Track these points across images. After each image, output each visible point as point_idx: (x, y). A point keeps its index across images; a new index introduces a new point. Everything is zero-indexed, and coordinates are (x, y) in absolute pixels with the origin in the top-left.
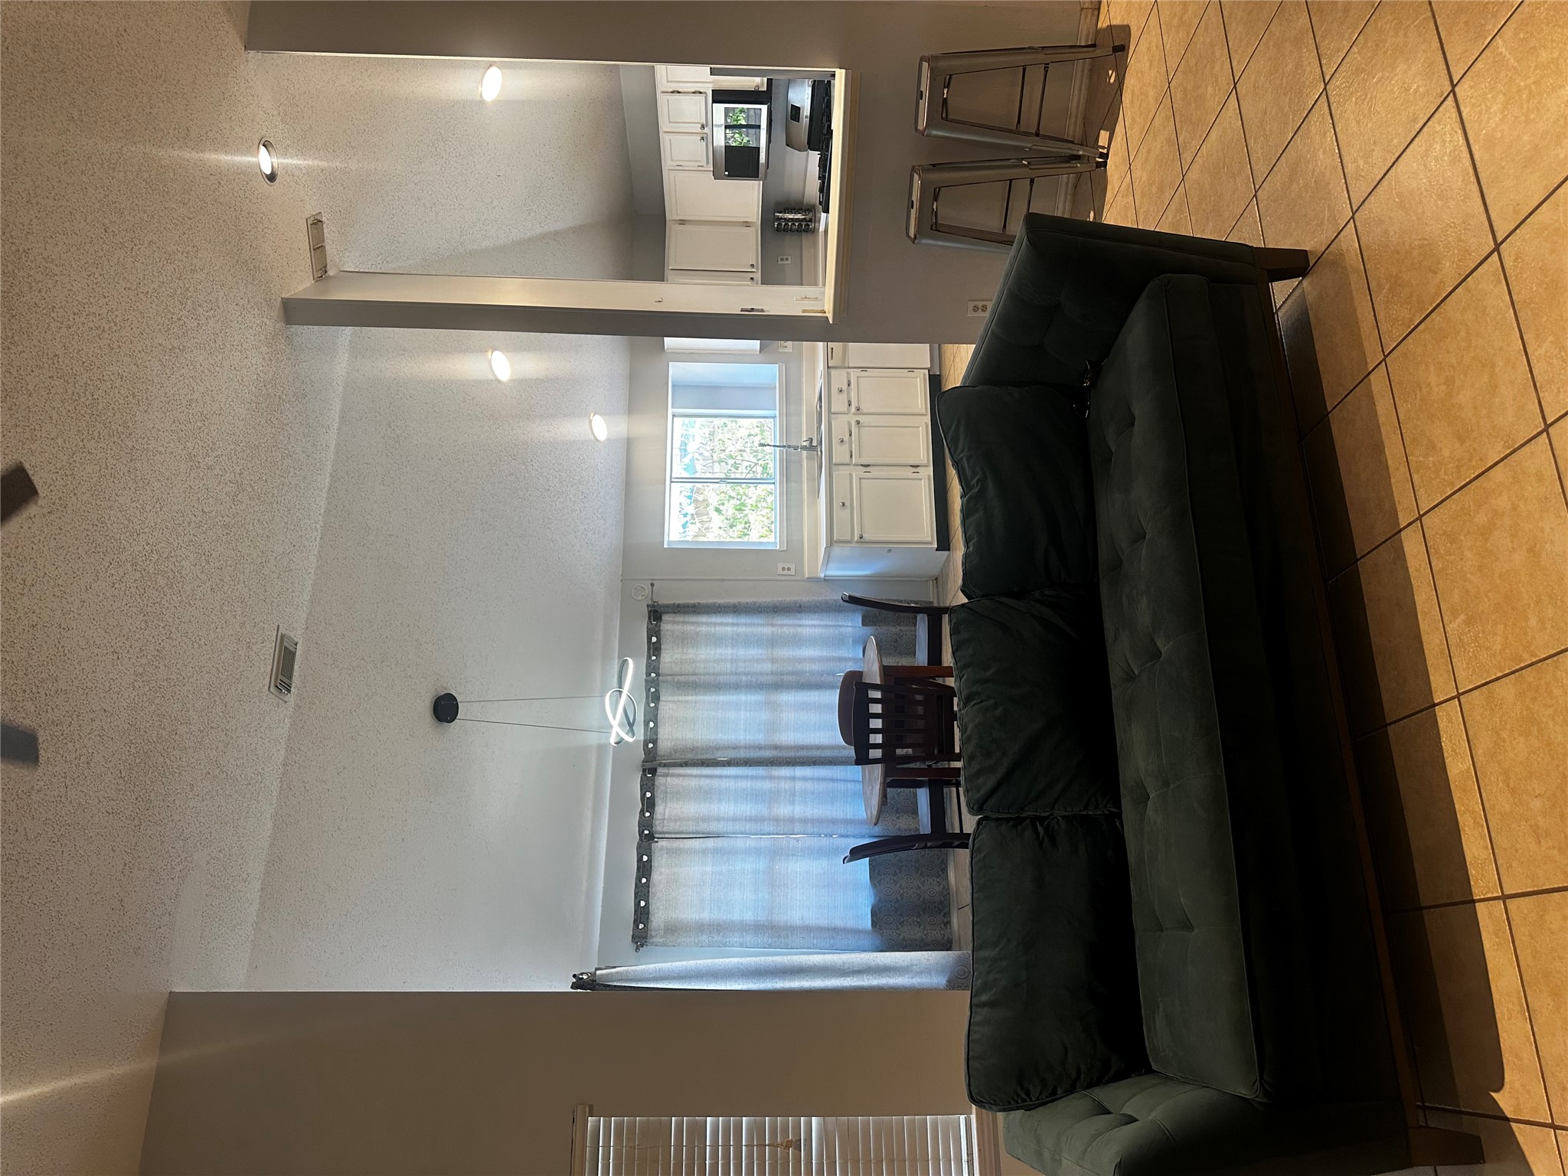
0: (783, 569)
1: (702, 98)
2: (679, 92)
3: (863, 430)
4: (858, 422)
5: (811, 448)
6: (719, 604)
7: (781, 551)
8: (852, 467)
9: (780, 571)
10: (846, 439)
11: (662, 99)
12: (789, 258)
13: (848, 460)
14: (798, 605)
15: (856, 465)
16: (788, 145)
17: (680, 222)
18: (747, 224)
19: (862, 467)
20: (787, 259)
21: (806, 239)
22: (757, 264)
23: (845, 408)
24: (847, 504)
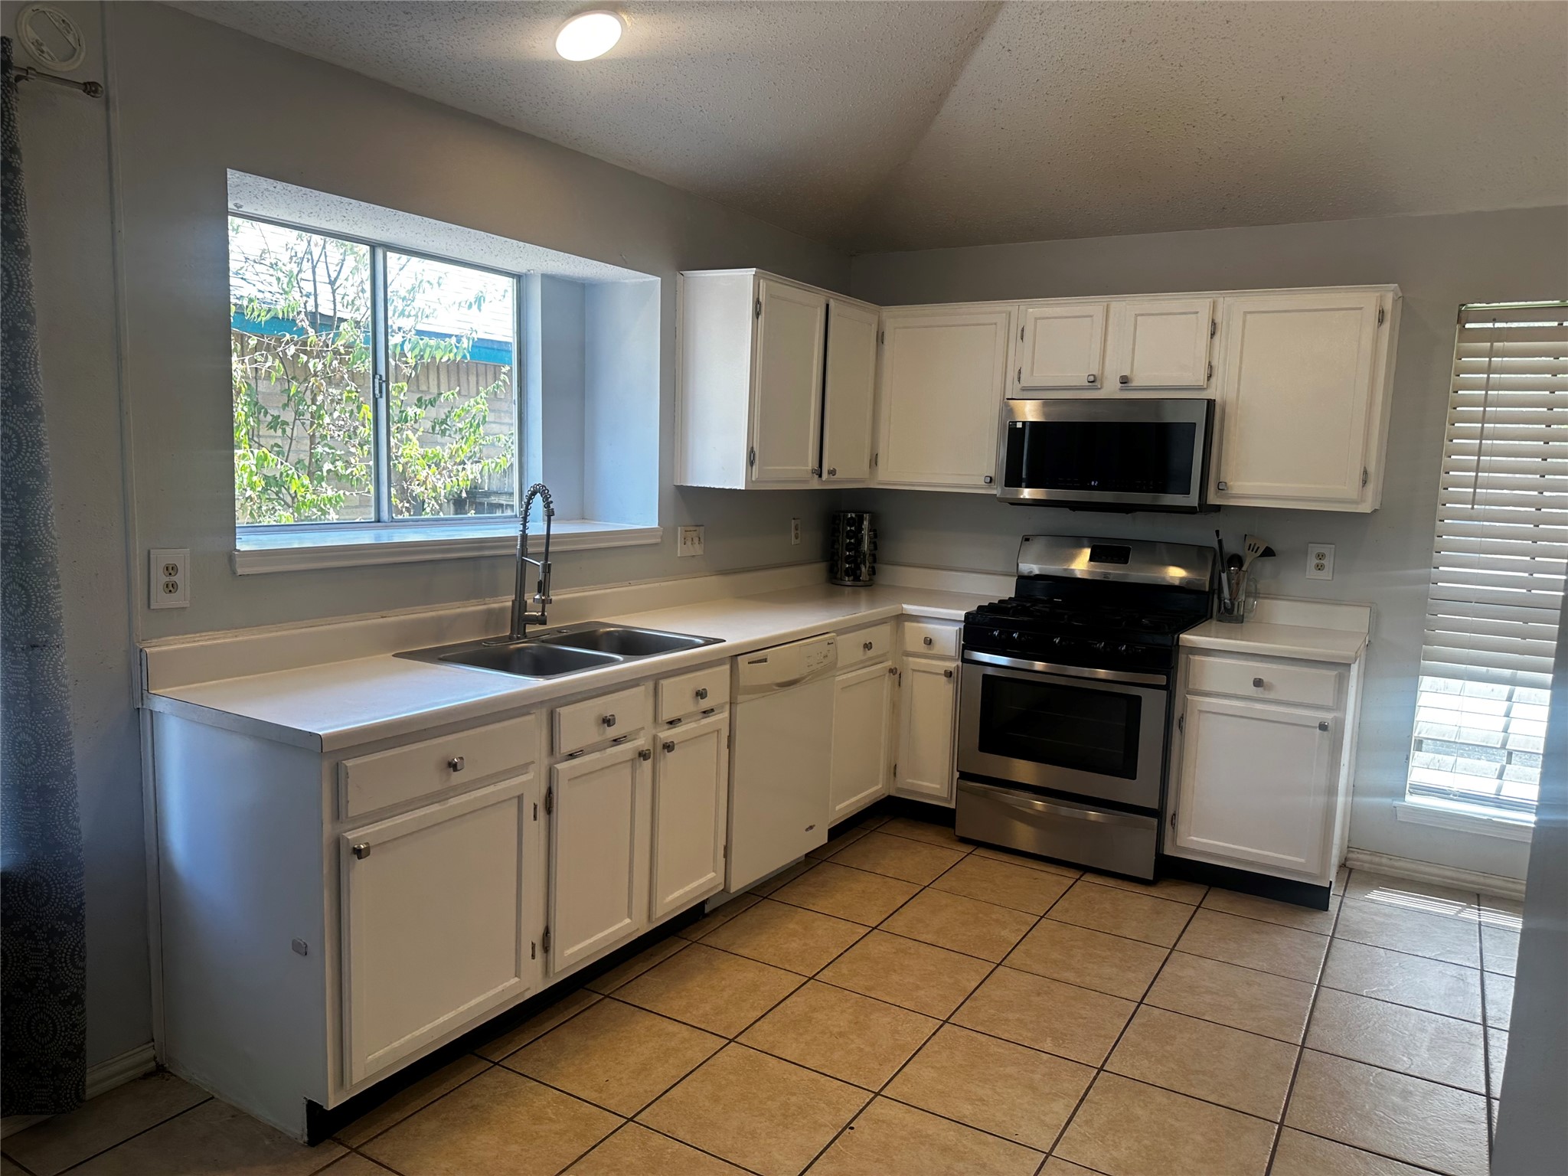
1: (1200, 379)
2: (1213, 334)
4: (641, 755)
8: (545, 761)
10: (612, 732)
12: (798, 541)
13: (566, 746)
15: (551, 773)
16: (1025, 539)
17: (880, 338)
19: (545, 792)
24: (460, 777)
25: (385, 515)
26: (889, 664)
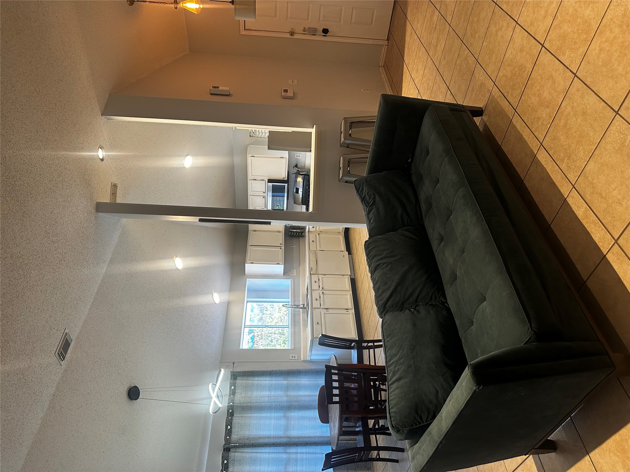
0: (292, 357)
1: (264, 182)
2: (256, 180)
3: (325, 296)
4: (323, 293)
5: (304, 308)
7: (291, 349)
8: (321, 309)
9: (291, 358)
10: (318, 299)
11: (250, 182)
12: (295, 245)
13: (319, 306)
14: (299, 371)
15: (322, 309)
16: (294, 203)
17: (254, 231)
18: (279, 232)
19: (325, 309)
20: (294, 245)
21: (301, 239)
22: (283, 243)
23: (318, 288)
24: (320, 323)
25: (288, 326)
26: (317, 235)
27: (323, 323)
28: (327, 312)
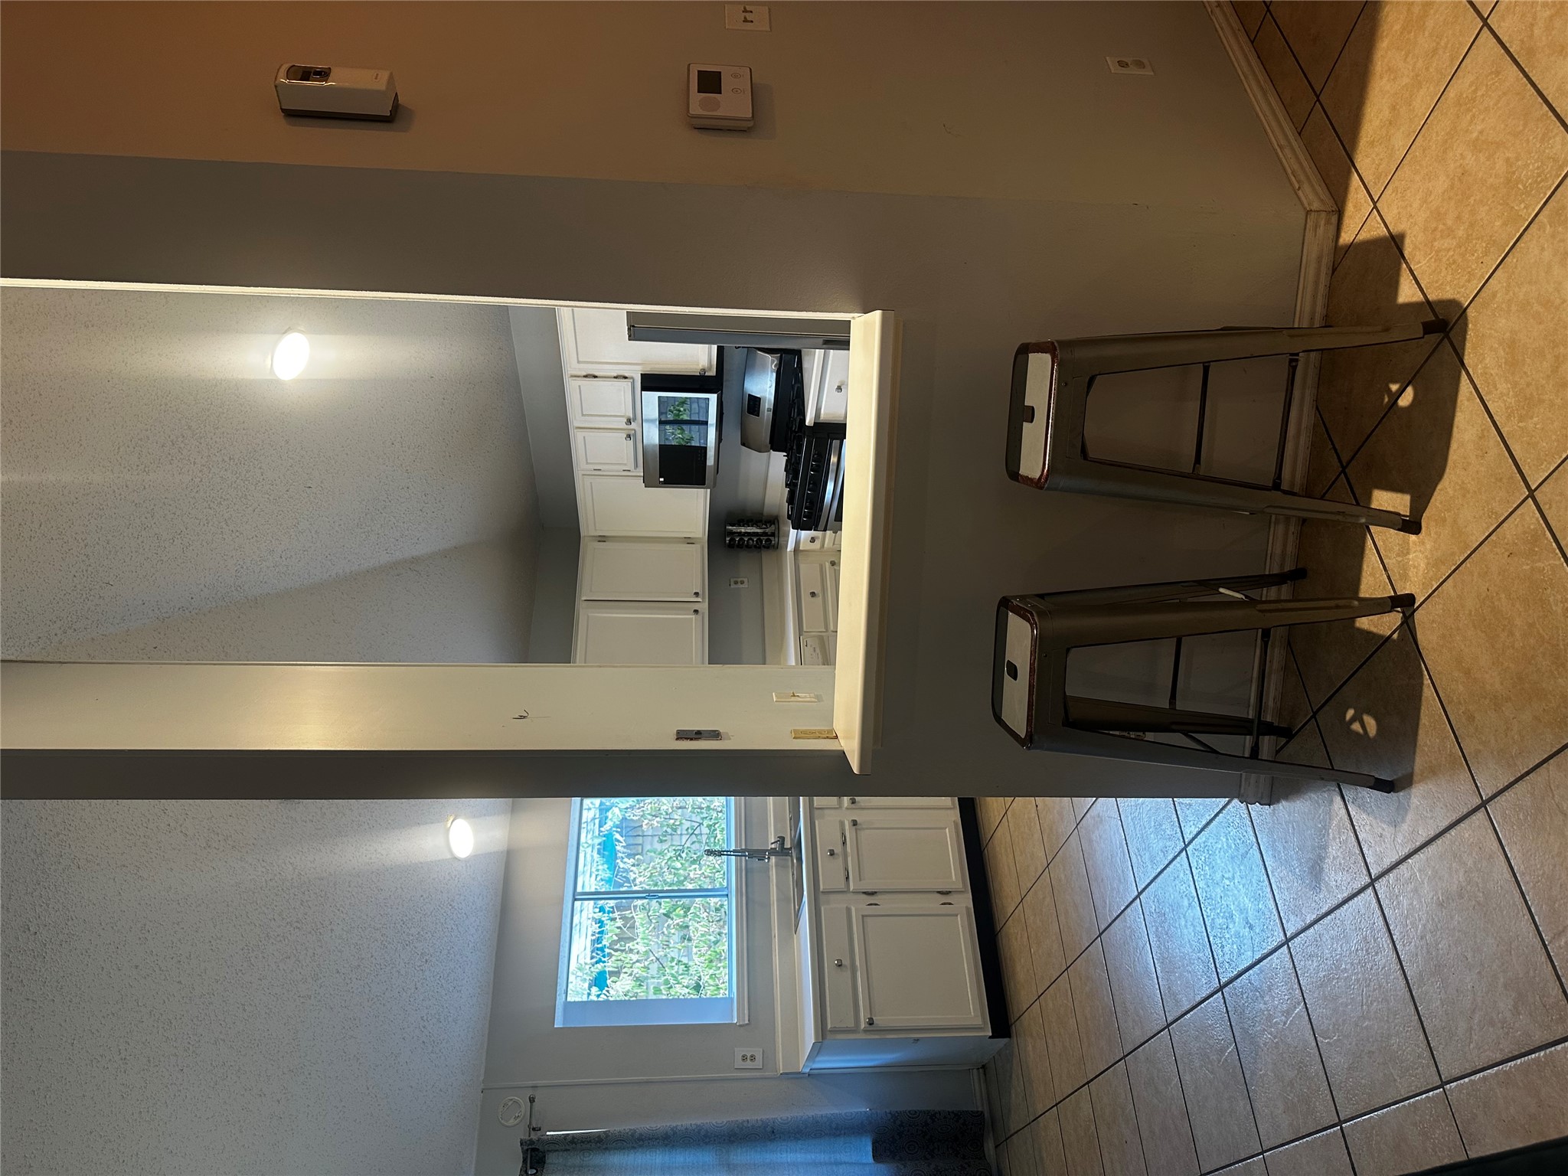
0: (744, 1058)
1: (627, 384)
2: (595, 377)
3: (863, 834)
4: (855, 823)
5: (782, 851)
6: (641, 1135)
7: (740, 1026)
8: (849, 897)
9: (739, 1064)
10: (838, 850)
11: (572, 387)
12: (746, 580)
13: (842, 885)
14: (769, 1129)
15: (854, 893)
16: (743, 444)
17: (600, 539)
18: (689, 541)
19: (865, 896)
20: (742, 582)
21: (767, 557)
22: (703, 591)
23: (833, 802)
24: (846, 962)
25: (725, 893)
26: (828, 565)
27: (858, 963)
28: (872, 910)
